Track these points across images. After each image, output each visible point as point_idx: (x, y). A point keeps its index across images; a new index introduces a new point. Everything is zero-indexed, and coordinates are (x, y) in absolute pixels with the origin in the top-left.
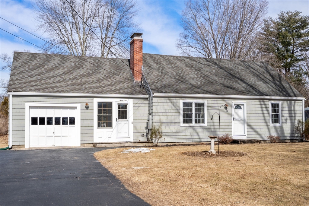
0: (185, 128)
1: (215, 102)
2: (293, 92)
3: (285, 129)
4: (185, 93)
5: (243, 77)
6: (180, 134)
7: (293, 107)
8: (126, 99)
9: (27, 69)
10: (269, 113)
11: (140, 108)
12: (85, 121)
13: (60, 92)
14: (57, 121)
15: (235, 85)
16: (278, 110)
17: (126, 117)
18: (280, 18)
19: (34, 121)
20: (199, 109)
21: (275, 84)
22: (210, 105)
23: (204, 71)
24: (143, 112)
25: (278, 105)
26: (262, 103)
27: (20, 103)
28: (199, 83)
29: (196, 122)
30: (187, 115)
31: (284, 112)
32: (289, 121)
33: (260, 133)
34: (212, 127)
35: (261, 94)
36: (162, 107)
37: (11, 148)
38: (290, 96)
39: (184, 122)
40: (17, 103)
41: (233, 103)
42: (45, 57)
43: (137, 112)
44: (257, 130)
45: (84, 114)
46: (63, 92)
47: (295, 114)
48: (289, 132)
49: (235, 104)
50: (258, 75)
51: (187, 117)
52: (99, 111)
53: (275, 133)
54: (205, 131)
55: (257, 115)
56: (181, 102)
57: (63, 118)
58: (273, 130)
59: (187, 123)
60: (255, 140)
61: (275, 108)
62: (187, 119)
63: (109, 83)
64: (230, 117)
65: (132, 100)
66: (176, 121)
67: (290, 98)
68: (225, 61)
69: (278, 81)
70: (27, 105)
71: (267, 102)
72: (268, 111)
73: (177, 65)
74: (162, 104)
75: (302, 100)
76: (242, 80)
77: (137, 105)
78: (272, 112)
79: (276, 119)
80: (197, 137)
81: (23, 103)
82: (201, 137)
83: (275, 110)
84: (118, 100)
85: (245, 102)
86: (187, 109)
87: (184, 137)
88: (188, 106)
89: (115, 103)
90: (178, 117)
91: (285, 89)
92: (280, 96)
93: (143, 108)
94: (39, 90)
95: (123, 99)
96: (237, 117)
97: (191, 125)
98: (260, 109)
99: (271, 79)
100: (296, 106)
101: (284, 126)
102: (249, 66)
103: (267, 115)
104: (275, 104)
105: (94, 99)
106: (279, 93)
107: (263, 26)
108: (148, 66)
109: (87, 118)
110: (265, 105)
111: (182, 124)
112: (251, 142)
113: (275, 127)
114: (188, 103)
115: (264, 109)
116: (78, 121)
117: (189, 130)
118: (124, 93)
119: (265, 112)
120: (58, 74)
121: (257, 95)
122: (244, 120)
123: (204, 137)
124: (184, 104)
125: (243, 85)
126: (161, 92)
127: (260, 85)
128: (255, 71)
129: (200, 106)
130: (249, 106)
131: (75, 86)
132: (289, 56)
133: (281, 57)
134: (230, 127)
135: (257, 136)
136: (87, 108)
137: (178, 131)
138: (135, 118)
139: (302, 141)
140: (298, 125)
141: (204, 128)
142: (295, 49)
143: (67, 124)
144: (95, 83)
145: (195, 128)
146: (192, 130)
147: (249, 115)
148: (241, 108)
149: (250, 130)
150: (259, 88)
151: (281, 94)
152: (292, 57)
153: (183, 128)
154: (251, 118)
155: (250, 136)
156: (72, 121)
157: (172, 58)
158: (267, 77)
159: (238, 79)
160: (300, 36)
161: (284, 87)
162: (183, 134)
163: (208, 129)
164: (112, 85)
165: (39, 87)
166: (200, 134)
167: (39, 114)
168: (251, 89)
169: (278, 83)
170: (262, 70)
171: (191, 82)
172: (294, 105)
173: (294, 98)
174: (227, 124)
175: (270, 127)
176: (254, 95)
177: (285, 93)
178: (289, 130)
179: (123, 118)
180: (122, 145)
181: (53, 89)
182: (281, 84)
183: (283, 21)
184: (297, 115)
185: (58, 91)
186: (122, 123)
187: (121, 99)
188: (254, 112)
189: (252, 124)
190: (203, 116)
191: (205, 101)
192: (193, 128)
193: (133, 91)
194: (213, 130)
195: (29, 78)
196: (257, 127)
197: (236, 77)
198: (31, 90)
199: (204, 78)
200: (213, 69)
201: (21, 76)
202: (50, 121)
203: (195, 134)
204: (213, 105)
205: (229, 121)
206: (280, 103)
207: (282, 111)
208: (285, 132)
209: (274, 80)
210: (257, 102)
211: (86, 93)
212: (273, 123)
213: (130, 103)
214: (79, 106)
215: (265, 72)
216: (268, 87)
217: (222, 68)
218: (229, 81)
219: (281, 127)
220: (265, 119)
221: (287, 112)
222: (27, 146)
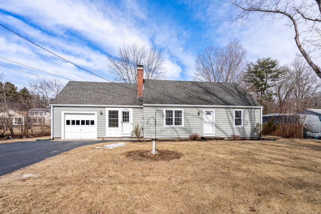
0: (167, 128)
1: (191, 110)
2: (254, 103)
3: (246, 130)
4: (168, 104)
5: (216, 93)
6: (164, 132)
7: (253, 113)
8: (128, 109)
9: (71, 91)
10: (233, 118)
11: (138, 114)
12: (100, 123)
13: (84, 104)
14: (83, 123)
15: (208, 98)
16: (240, 116)
17: (128, 120)
18: (258, 62)
19: (68, 123)
20: (178, 115)
21: (240, 97)
22: (186, 112)
23: (187, 89)
24: (140, 117)
25: (240, 112)
26: (228, 110)
27: (58, 111)
28: (181, 97)
29: (176, 124)
30: (169, 119)
31: (245, 117)
32: (249, 123)
33: (226, 132)
34: (188, 128)
35: (228, 104)
36: (150, 114)
37: (53, 139)
38: (250, 105)
39: (167, 124)
40: (57, 111)
41: (204, 110)
42: (86, 84)
43: (136, 117)
44: (223, 130)
45: (100, 118)
46: (86, 104)
47: (254, 118)
48: (250, 132)
49: (206, 112)
50: (228, 91)
51: (169, 120)
52: (110, 117)
53: (238, 132)
54: (182, 130)
55: (224, 119)
56: (164, 110)
57: (87, 121)
58: (237, 130)
59: (169, 124)
60: (219, 137)
61: (238, 114)
62: (169, 122)
63: (119, 98)
64: (202, 121)
65: (132, 109)
66: (161, 123)
67: (250, 107)
68: (205, 83)
69: (243, 95)
70: (63, 112)
71: (231, 110)
72: (232, 116)
73: (169, 86)
74: (150, 112)
75: (260, 109)
76: (214, 95)
77: (136, 112)
78: (236, 117)
79: (238, 122)
80: (177, 134)
81: (60, 111)
82: (179, 134)
83: (238, 115)
84: (122, 109)
85: (214, 110)
86: (169, 115)
87: (167, 134)
88: (169, 113)
89: (120, 111)
90: (161, 121)
91: (248, 100)
92: (242, 105)
93: (140, 115)
94: (71, 103)
95: (126, 108)
96: (207, 121)
97: (172, 126)
98: (226, 115)
99: (238, 93)
100: (255, 113)
101: (245, 128)
102: (223, 85)
103: (232, 119)
104: (238, 111)
105: (106, 108)
106: (242, 103)
107: (247, 68)
108: (148, 87)
109: (101, 121)
110: (230, 112)
111: (165, 126)
112: (216, 139)
113: (238, 128)
114: (169, 111)
115: (229, 115)
116: (95, 123)
117: (170, 130)
118: (127, 104)
119: (230, 117)
120: (89, 93)
121: (223, 105)
122: (213, 123)
123: (181, 134)
124: (166, 111)
125: (215, 98)
126: (150, 103)
127: (228, 98)
128: (226, 89)
129: (178, 113)
130: (217, 112)
131: (96, 100)
132: (264, 84)
133: (257, 85)
134: (202, 128)
135: (223, 134)
136: (102, 114)
137: (161, 130)
138: (134, 121)
139: (259, 139)
140: (256, 126)
141: (182, 128)
142: (267, 80)
143: (89, 125)
144: (110, 98)
145: (175, 128)
146: (173, 130)
147: (217, 119)
148: (211, 114)
149: (218, 130)
150: (227, 100)
151: (244, 104)
152: (265, 84)
153: (166, 128)
154: (218, 121)
155: (217, 134)
156: (93, 123)
157: (167, 82)
158: (235, 92)
159: (212, 94)
160: (271, 72)
161: (247, 99)
162: (166, 132)
163: (185, 129)
164: (121, 100)
165: (72, 101)
166: (179, 132)
167: (71, 118)
168: (220, 101)
169: (242, 96)
170: (232, 88)
171: (175, 97)
172: (254, 112)
173: (254, 107)
174: (199, 126)
175: (233, 128)
176: (222, 104)
177: (247, 103)
178: (250, 130)
179: (126, 121)
180: (121, 139)
181: (80, 103)
182: (245, 97)
183: (259, 64)
184: (256, 119)
185: (83, 104)
186: (125, 124)
187: (125, 108)
188: (221, 117)
189: (219, 126)
190: (181, 120)
191: (182, 110)
192: (173, 128)
193: (134, 103)
194: (188, 130)
195: (69, 95)
196: (223, 128)
197: (210, 93)
198: (65, 103)
199: (186, 94)
200: (195, 88)
201: (65, 94)
202: (78, 123)
203: (175, 132)
204: (188, 112)
205: (202, 123)
206: (242, 110)
207: (244, 116)
208: (246, 132)
209: (240, 94)
210: (224, 110)
211: (101, 104)
212: (236, 124)
213: (131, 111)
214: (96, 113)
215: (234, 89)
216: (234, 99)
217: (201, 87)
218: (204, 96)
219: (243, 128)
220: (230, 122)
221: (248, 117)
222: (63, 138)
